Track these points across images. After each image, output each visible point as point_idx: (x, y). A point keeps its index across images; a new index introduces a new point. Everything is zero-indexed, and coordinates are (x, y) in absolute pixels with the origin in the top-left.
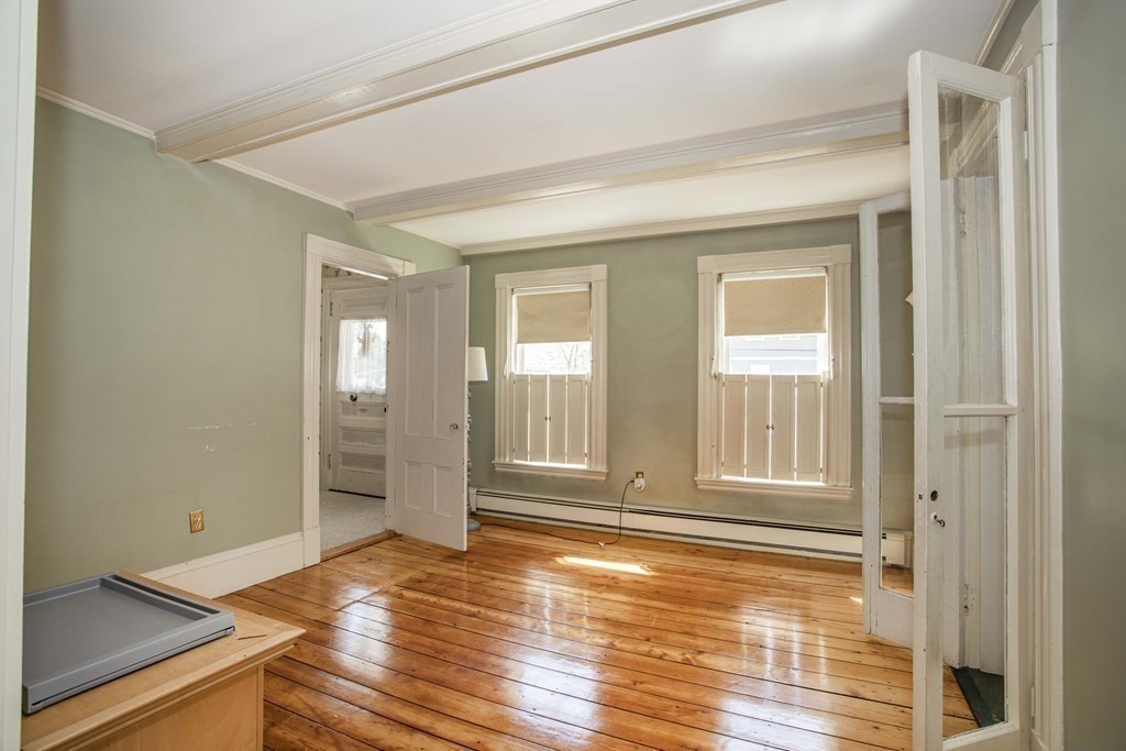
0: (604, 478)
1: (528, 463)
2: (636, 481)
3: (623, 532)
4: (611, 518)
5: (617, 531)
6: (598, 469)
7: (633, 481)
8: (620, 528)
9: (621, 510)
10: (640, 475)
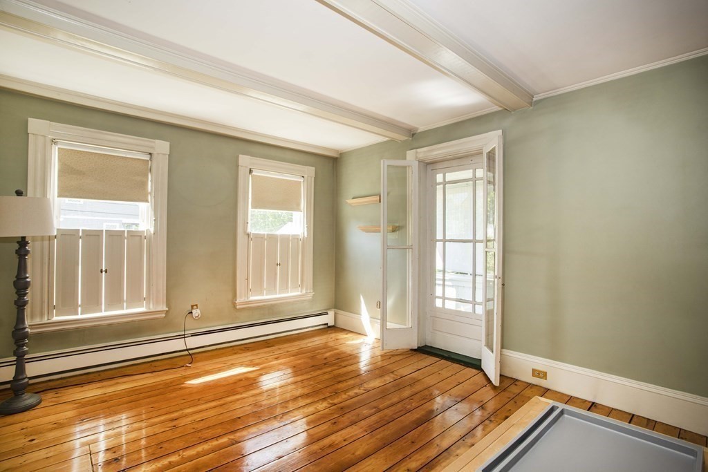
0: (164, 315)
1: (80, 316)
2: (194, 311)
3: (190, 352)
4: (178, 345)
5: (186, 353)
6: (159, 308)
7: (192, 312)
8: (187, 350)
9: (184, 337)
10: (195, 307)
